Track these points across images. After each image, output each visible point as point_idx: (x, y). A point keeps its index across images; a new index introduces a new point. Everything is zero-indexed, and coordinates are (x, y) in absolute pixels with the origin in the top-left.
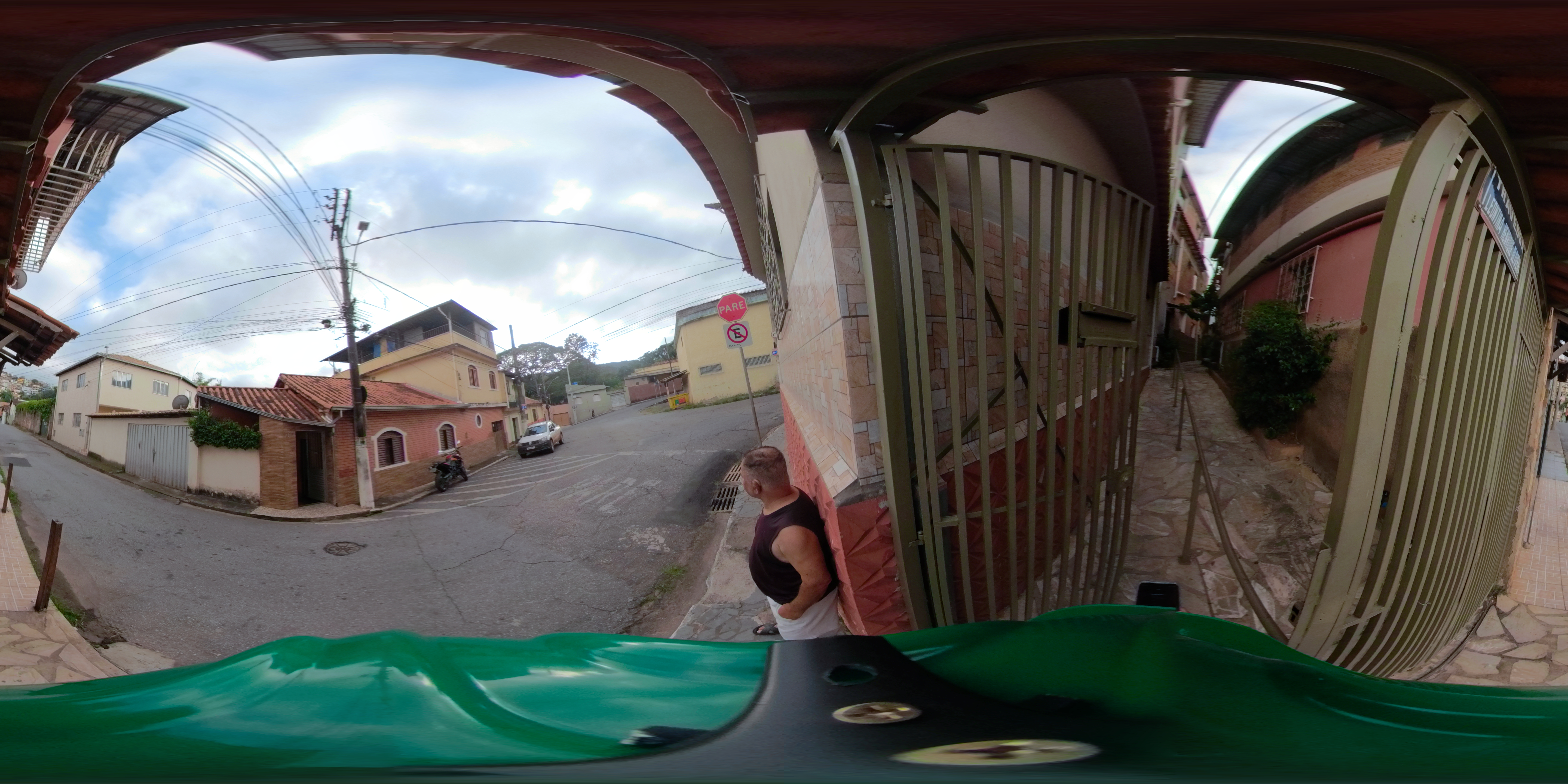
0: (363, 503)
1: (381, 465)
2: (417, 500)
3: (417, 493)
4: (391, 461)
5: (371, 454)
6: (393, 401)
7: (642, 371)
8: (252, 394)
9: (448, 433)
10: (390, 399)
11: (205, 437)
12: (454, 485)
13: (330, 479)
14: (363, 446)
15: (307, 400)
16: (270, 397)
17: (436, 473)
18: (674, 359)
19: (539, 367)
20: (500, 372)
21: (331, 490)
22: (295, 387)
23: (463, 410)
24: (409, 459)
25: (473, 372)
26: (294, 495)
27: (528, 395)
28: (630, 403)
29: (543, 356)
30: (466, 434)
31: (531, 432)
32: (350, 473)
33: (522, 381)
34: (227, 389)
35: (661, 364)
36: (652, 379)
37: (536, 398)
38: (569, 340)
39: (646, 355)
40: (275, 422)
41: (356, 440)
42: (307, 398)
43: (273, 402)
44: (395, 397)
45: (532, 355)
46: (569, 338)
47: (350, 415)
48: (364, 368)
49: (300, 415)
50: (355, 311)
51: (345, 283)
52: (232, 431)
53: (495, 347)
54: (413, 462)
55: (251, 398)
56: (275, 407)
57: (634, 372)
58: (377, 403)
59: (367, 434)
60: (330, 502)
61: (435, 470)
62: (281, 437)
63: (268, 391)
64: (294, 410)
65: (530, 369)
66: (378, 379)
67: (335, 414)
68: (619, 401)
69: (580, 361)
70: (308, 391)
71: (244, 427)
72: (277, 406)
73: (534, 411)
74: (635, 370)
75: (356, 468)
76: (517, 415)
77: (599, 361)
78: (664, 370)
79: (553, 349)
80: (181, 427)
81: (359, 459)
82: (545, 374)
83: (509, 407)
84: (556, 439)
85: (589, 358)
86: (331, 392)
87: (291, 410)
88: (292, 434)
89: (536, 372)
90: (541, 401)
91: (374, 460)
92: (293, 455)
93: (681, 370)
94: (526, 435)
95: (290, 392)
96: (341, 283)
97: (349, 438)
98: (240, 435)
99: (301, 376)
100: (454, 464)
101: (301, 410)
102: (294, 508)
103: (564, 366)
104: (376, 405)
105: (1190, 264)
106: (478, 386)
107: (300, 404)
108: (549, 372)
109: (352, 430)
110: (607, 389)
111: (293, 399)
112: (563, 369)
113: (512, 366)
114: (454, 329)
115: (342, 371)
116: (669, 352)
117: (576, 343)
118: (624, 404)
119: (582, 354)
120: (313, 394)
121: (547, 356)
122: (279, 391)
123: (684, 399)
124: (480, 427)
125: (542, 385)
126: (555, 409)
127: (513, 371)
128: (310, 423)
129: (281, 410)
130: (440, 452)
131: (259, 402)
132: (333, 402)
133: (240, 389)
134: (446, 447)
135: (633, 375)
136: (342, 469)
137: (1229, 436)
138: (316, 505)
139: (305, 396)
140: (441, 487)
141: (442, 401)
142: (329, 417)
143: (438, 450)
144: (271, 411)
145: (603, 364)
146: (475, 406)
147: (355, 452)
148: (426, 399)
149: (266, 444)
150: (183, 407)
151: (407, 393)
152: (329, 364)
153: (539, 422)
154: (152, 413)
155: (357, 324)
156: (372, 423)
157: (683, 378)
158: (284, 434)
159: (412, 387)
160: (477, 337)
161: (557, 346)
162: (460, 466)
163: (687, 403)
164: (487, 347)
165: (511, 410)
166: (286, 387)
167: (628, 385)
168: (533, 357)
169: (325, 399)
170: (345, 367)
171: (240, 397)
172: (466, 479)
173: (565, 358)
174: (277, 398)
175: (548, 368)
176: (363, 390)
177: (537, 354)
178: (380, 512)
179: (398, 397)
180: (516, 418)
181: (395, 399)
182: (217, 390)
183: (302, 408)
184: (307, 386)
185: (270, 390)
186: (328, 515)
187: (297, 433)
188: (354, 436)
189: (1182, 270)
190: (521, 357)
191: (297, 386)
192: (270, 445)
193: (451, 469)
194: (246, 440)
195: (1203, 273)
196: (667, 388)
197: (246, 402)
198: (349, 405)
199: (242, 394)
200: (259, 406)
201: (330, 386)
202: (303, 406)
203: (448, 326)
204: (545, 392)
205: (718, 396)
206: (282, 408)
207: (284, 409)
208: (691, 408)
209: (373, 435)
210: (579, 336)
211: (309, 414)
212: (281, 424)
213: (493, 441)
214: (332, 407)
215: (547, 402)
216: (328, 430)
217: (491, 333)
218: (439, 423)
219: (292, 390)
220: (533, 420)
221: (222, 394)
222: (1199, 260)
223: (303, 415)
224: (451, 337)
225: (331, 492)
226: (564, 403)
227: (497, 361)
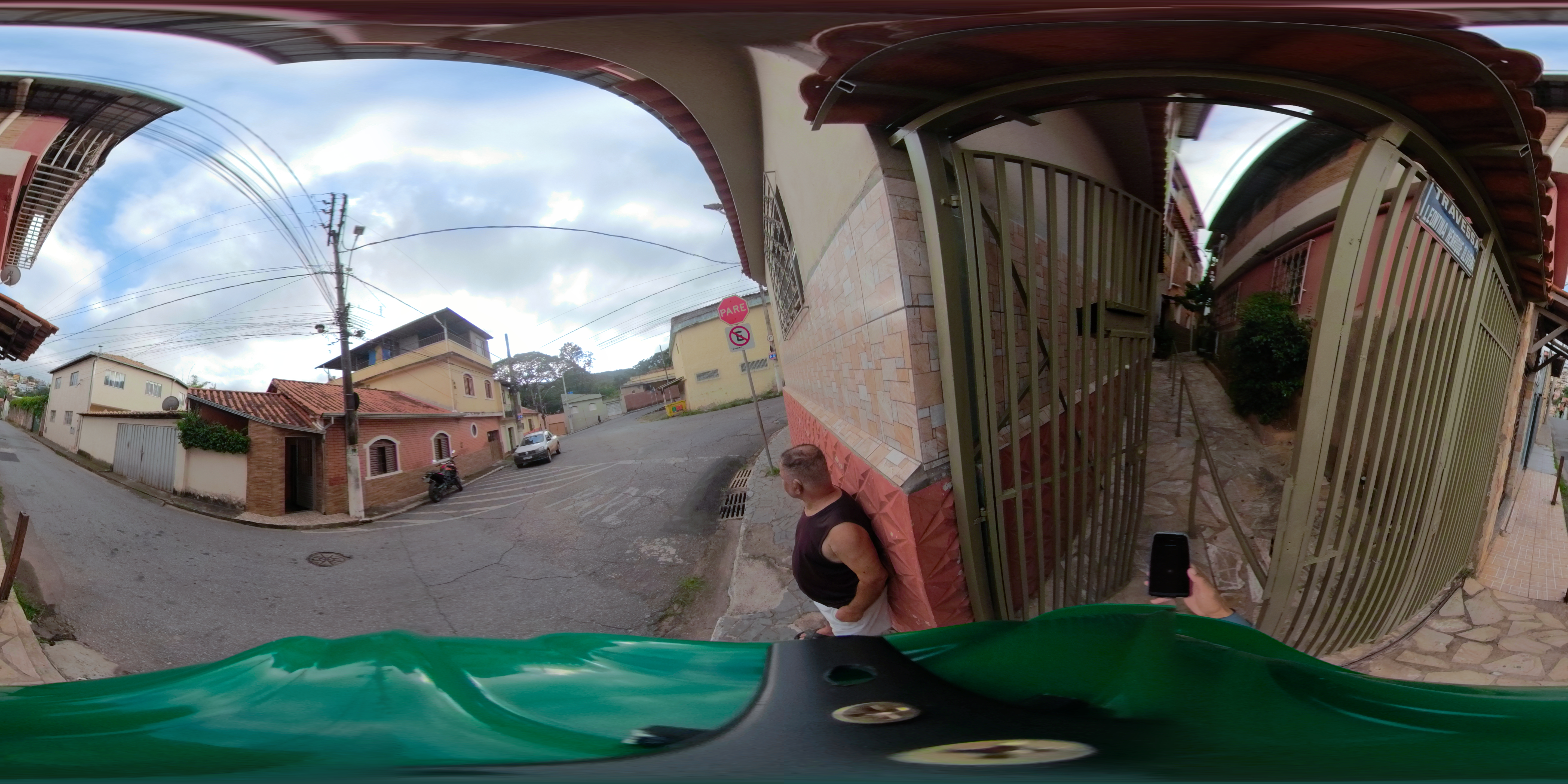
0: (352, 513)
1: (373, 474)
2: (409, 510)
3: (410, 503)
4: (384, 470)
5: (363, 463)
6: (387, 409)
7: (638, 379)
8: (242, 398)
9: (443, 442)
10: (384, 407)
11: (193, 439)
12: (448, 495)
13: (319, 486)
14: (354, 454)
15: (299, 406)
16: (261, 402)
17: (430, 482)
18: (670, 366)
19: (534, 376)
20: (495, 380)
21: (321, 498)
22: (287, 392)
23: (458, 419)
24: (403, 468)
25: (468, 381)
26: (281, 502)
27: (524, 405)
28: (626, 411)
29: (538, 366)
30: (461, 443)
31: (527, 442)
32: (340, 482)
33: (518, 390)
34: (218, 392)
35: (656, 372)
36: (647, 387)
37: (532, 407)
38: (564, 349)
39: (641, 363)
40: (264, 427)
41: (348, 448)
42: (298, 403)
43: (264, 406)
44: (390, 405)
45: (527, 364)
46: (565, 347)
47: (342, 422)
48: (357, 376)
49: (290, 420)
50: (349, 317)
51: (340, 289)
52: (220, 434)
53: (491, 355)
54: (406, 472)
55: (241, 402)
56: (265, 412)
57: (629, 380)
58: (370, 410)
59: (358, 442)
60: (318, 510)
61: (429, 479)
62: (270, 442)
63: (259, 396)
64: (285, 416)
65: (526, 378)
66: (372, 387)
67: (326, 420)
68: (615, 410)
69: (575, 370)
70: (300, 397)
71: (232, 431)
72: (267, 410)
73: (530, 421)
74: (631, 378)
75: (347, 476)
76: (513, 425)
77: (594, 370)
78: (660, 378)
79: (549, 359)
80: (170, 429)
81: (349, 467)
82: (540, 384)
83: (504, 417)
84: (554, 447)
85: (585, 367)
86: (323, 399)
87: (281, 415)
88: (282, 440)
89: (532, 381)
90: (537, 410)
91: (366, 468)
92: (281, 461)
93: (677, 377)
94: (522, 445)
95: (282, 397)
96: (336, 288)
97: (341, 445)
98: (228, 438)
99: (294, 382)
100: (448, 474)
101: (292, 415)
102: (281, 515)
103: (560, 375)
104: (369, 413)
105: (1184, 257)
106: (474, 395)
107: (292, 409)
108: (544, 381)
109: (343, 437)
110: (603, 398)
111: (284, 405)
112: (559, 379)
113: (507, 376)
114: (449, 337)
115: (336, 378)
116: (664, 360)
117: (571, 353)
118: (620, 412)
119: (577, 363)
120: (305, 399)
121: (542, 365)
122: (271, 395)
123: (681, 406)
124: (475, 437)
125: (538, 395)
126: (551, 419)
127: (509, 380)
128: (301, 429)
129: (271, 415)
130: (435, 461)
131: (250, 406)
132: (324, 408)
133: (231, 393)
134: (441, 457)
135: (629, 383)
136: (332, 477)
137: (1226, 422)
138: (304, 513)
139: (296, 402)
140: (434, 498)
141: (437, 410)
142: (320, 424)
143: (433, 459)
144: (261, 416)
145: (598, 373)
146: (470, 415)
147: (346, 460)
148: (421, 408)
149: (254, 449)
150: (172, 409)
151: (402, 401)
152: (324, 372)
153: (535, 431)
154: (141, 413)
155: (352, 330)
156: (364, 431)
157: (680, 385)
158: (273, 439)
159: (407, 395)
160: (473, 346)
161: (552, 356)
162: (454, 476)
163: (684, 410)
164: (483, 356)
165: (508, 419)
166: (279, 392)
167: (624, 393)
168: (528, 366)
169: (316, 405)
170: (338, 374)
171: (230, 401)
172: (461, 489)
173: (560, 367)
174: (268, 403)
175: (543, 377)
176: (356, 396)
177: (533, 363)
178: (370, 522)
179: (392, 406)
180: (512, 428)
181: (389, 407)
182: (208, 393)
183: (293, 413)
184: (299, 392)
185: (262, 394)
186: (316, 524)
187: (287, 439)
188: (346, 444)
189: (1176, 262)
190: (516, 367)
191: (289, 391)
192: (259, 450)
193: (445, 479)
194: (234, 444)
195: (1197, 264)
196: (664, 395)
197: (236, 405)
198: (341, 412)
199: (232, 397)
200: (249, 410)
201: (322, 392)
202: (294, 412)
203: (444, 334)
204: (541, 402)
205: (716, 403)
206: (272, 412)
207: (274, 414)
208: (689, 415)
209: (365, 443)
210: (573, 345)
211: (299, 420)
212: (271, 429)
213: (489, 450)
214: (323, 414)
215: (543, 411)
216: (318, 437)
217: (487, 342)
218: (434, 433)
219: (284, 395)
220: (529, 430)
221: (212, 397)
222: (1193, 252)
223: (293, 420)
224: (446, 345)
225: (320, 500)
226: (560, 413)
227: (493, 370)
